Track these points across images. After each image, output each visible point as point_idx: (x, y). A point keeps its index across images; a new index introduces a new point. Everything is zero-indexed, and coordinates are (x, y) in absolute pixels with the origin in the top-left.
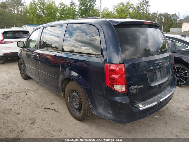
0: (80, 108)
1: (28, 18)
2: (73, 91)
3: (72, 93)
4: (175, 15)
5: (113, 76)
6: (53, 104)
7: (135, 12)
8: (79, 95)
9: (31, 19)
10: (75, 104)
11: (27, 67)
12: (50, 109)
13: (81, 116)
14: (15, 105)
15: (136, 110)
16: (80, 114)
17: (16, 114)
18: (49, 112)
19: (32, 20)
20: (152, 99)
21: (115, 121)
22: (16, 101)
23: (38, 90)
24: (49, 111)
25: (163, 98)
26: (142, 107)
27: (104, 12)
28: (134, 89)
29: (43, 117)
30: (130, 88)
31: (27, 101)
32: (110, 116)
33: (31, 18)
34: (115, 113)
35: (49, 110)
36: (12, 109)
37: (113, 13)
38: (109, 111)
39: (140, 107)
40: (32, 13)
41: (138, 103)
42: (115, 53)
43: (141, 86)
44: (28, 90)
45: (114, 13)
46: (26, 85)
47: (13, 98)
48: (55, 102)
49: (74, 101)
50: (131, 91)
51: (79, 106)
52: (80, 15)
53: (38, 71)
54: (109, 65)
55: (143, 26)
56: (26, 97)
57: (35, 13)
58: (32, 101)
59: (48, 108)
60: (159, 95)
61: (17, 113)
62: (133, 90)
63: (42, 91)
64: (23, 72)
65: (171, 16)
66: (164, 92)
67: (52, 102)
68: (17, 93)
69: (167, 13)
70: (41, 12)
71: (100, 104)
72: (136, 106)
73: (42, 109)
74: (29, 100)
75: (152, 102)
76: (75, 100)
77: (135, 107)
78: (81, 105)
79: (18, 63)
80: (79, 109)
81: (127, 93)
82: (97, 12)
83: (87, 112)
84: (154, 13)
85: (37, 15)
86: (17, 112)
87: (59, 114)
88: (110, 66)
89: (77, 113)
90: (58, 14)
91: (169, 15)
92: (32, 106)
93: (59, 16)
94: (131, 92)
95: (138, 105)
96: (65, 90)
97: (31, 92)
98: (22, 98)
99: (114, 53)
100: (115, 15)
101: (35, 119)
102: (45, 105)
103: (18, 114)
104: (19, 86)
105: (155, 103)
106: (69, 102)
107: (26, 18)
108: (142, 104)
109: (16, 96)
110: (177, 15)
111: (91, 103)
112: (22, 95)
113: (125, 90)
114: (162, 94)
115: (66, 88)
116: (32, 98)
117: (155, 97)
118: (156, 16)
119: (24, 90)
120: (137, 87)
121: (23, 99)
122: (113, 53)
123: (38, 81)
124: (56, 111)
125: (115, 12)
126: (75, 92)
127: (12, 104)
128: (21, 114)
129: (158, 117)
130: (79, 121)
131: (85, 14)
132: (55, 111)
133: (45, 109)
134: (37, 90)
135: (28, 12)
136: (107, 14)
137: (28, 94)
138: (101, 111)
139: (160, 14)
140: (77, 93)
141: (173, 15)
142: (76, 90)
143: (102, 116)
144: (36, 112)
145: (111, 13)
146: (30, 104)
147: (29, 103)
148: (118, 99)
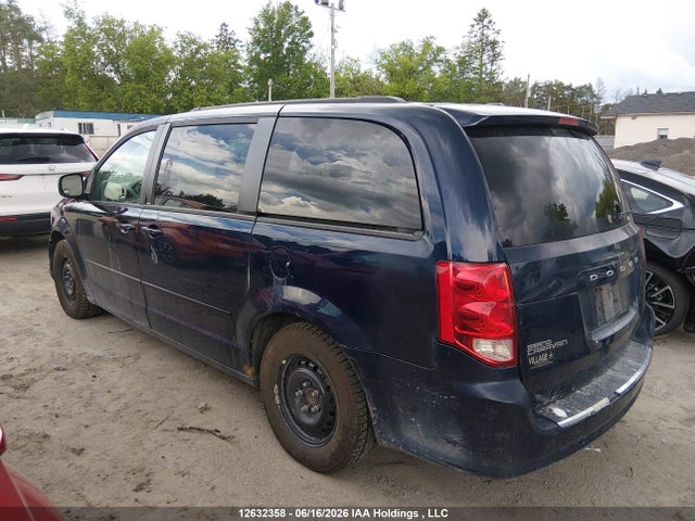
0: (325, 427)
1: (56, 87)
2: (298, 360)
3: (291, 367)
4: (589, 88)
5: (467, 306)
6: (208, 412)
7: (450, 77)
8: (322, 378)
9: (68, 92)
10: (305, 412)
11: (90, 271)
12: (199, 429)
13: (329, 454)
14: (57, 416)
15: (547, 428)
16: (324, 449)
17: (71, 454)
18: (198, 443)
19: (73, 93)
20: (590, 385)
21: (473, 471)
22: (59, 403)
23: (137, 358)
24: (196, 440)
25: (624, 382)
26: (563, 416)
27: (342, 75)
28: (541, 352)
29: (178, 461)
30: (530, 347)
31: (103, 399)
32: (454, 452)
33: (69, 88)
34: (472, 442)
35: (196, 435)
36: (53, 434)
37: (374, 76)
38: (450, 436)
39: (560, 419)
40: (73, 68)
41: (548, 404)
42: (470, 219)
43: (560, 344)
44: (99, 357)
45: (377, 79)
46: (85, 339)
47: (44, 388)
48: (213, 404)
49: (297, 401)
50: (532, 361)
51: (321, 417)
52: (254, 82)
53: (144, 287)
54: (454, 268)
55: (554, 131)
56: (97, 385)
57: (84, 68)
58: (123, 400)
59: (191, 428)
60: (609, 372)
61: (74, 450)
62: (538, 355)
63: (152, 361)
64: (70, 292)
65: (573, 94)
66: (621, 360)
67: (202, 405)
68: (57, 369)
69: (561, 84)
70: (109, 67)
71: (414, 410)
72: (545, 415)
73: (168, 433)
74: (108, 397)
75: (594, 399)
76: (304, 395)
77: (541, 416)
78: (333, 413)
79: (51, 256)
80: (323, 429)
81: (518, 368)
82: (315, 74)
83: (357, 440)
84: (516, 83)
85: (92, 75)
86: (72, 443)
87: (240, 450)
88: (456, 271)
89: (311, 445)
90: (172, 74)
91: (569, 87)
92: (126, 419)
93: (175, 83)
94: (532, 365)
95: (551, 410)
96: (260, 358)
97: (110, 366)
98: (81, 390)
99: (467, 221)
100: (382, 84)
101: (147, 471)
102: (176, 415)
103: (80, 452)
104: (60, 345)
105: (604, 402)
106: (278, 402)
107: (49, 85)
108: (563, 407)
109: (55, 383)
110: (595, 88)
111: (376, 404)
112: (79, 378)
113: (510, 358)
114: (616, 367)
115: (269, 351)
116: (121, 391)
117: (599, 379)
118: (525, 92)
119: (82, 358)
120: (549, 344)
121: (86, 394)
122: (465, 223)
123: (144, 324)
124: (224, 438)
125: (383, 76)
126: (307, 364)
127: (45, 413)
128: (91, 453)
129: (598, 450)
130: (319, 472)
131: (274, 80)
132: (220, 437)
133: (181, 429)
134: (131, 360)
135: (58, 63)
136: (353, 82)
137: (101, 374)
138: (416, 434)
139: (536, 85)
140: (315, 369)
141: (581, 88)
142: (310, 356)
143: (418, 454)
144: (148, 445)
145: (366, 77)
146: (118, 415)
147: (112, 408)
148: (484, 389)
